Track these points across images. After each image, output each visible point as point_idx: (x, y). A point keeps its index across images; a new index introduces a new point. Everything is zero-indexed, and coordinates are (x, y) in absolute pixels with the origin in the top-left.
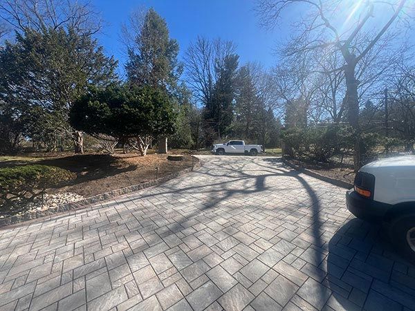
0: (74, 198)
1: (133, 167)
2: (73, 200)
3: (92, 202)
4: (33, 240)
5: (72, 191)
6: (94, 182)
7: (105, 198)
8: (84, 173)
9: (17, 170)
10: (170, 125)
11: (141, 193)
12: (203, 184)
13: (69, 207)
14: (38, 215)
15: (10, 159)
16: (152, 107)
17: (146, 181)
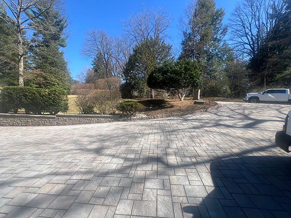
0: (144, 116)
1: (172, 106)
2: (144, 117)
3: (149, 118)
4: (131, 125)
5: (145, 114)
6: (153, 111)
7: (154, 118)
8: (151, 107)
9: (129, 103)
10: (195, 81)
11: (169, 118)
12: (205, 118)
13: (142, 119)
14: (134, 119)
15: (130, 100)
16: (183, 72)
17: (174, 113)
